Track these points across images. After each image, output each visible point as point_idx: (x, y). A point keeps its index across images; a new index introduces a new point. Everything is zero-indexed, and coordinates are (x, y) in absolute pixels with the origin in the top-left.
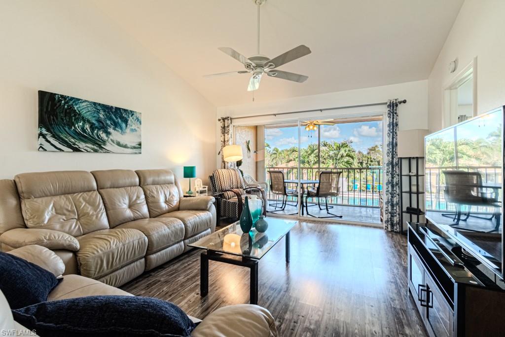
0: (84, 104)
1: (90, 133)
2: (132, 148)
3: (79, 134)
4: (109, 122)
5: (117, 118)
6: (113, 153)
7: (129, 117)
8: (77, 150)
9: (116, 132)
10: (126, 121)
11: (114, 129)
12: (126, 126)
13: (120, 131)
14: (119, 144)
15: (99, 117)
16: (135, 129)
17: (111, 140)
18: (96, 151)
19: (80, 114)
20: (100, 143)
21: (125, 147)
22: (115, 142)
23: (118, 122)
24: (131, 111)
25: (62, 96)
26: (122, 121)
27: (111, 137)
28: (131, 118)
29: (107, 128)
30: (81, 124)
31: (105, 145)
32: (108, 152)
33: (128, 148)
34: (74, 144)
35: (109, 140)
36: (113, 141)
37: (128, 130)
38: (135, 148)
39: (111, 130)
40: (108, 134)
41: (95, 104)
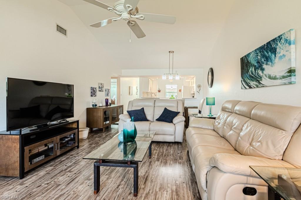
0: (252, 54)
1: (255, 74)
2: (281, 79)
3: (250, 76)
4: (263, 60)
5: (268, 53)
6: (267, 86)
7: (277, 44)
8: (250, 87)
9: (268, 66)
10: (274, 51)
11: (267, 64)
12: (275, 56)
13: (270, 63)
14: (270, 77)
15: (258, 59)
16: (283, 55)
17: (265, 74)
18: (257, 87)
19: (250, 63)
20: (259, 80)
21: (275, 78)
22: (267, 76)
23: (269, 56)
24: (279, 37)
25: (245, 56)
26: (272, 53)
27: (265, 72)
28: (279, 44)
29: (262, 66)
30: (251, 69)
31: (261, 81)
32: (263, 86)
33: (277, 79)
34: (249, 83)
35: (264, 75)
36: (266, 75)
37: (277, 59)
38: (284, 77)
39: (264, 66)
40: (263, 70)
41: (256, 50)
